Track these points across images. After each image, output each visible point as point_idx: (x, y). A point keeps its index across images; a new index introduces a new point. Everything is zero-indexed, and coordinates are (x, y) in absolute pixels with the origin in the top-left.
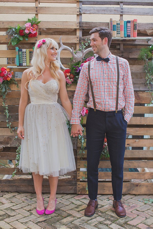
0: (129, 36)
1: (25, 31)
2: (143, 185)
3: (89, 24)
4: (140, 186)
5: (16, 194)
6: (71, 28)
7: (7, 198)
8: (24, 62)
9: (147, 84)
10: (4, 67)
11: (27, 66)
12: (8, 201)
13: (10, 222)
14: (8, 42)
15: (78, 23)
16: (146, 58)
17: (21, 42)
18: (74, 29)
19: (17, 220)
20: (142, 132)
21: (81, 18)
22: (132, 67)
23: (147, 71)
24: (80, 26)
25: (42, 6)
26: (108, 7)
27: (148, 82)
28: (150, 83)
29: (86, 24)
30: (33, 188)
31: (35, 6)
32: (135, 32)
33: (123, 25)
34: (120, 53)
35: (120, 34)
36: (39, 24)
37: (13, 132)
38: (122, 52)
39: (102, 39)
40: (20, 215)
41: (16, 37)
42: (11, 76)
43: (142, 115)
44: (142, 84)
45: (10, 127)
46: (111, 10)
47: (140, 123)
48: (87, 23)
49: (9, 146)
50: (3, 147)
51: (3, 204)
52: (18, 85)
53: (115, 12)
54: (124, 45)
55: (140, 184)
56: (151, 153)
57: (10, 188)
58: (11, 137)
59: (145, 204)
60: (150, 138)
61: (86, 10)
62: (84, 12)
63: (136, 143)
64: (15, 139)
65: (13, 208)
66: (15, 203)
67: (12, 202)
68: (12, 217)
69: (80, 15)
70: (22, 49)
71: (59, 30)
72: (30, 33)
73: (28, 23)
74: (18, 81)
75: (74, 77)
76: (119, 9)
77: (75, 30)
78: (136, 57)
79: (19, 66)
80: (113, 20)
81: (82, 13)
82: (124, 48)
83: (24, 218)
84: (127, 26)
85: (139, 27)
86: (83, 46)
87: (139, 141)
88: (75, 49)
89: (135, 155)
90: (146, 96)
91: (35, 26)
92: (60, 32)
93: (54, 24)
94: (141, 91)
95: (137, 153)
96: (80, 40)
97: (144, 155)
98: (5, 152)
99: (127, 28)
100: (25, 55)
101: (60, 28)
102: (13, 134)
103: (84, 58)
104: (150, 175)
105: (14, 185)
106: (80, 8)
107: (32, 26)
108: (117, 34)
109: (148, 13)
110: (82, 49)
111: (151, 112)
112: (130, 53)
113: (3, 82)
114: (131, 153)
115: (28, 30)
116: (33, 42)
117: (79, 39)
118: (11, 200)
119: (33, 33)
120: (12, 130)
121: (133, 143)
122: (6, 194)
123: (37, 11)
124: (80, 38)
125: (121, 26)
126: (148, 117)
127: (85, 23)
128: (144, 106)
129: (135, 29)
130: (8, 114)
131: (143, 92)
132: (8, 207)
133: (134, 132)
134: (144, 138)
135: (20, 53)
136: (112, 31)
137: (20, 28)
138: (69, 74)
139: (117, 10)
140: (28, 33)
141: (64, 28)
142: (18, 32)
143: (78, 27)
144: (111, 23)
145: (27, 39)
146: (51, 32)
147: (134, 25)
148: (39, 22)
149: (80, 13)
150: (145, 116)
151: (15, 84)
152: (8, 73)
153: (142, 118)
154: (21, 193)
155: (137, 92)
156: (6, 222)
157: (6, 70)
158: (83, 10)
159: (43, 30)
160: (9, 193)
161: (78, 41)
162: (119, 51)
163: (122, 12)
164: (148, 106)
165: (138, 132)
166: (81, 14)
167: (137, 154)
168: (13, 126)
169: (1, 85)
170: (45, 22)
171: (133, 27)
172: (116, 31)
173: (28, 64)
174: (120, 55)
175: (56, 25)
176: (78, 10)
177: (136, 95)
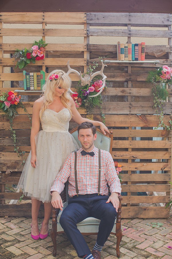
0: (136, 59)
1: (32, 54)
2: (151, 209)
3: (97, 47)
4: (148, 210)
5: (24, 219)
6: (79, 50)
7: (16, 223)
8: (32, 86)
9: (155, 107)
10: (11, 91)
11: (35, 90)
12: (17, 226)
13: (21, 248)
14: (15, 65)
15: (86, 45)
16: (154, 81)
17: (28, 65)
18: (81, 51)
19: (27, 245)
20: (150, 156)
21: (89, 41)
22: (139, 90)
23: (154, 95)
24: (88, 49)
25: (49, 28)
26: (115, 29)
27: (155, 106)
28: (158, 106)
29: (94, 46)
30: (41, 212)
31: (42, 28)
32: (143, 55)
33: (130, 48)
34: (127, 76)
35: (127, 58)
36: (46, 47)
37: (20, 156)
38: (130, 75)
40: (30, 240)
41: (23, 61)
42: (18, 100)
43: (150, 139)
44: (150, 107)
45: (17, 152)
46: (119, 32)
47: (148, 146)
49: (16, 170)
50: (11, 172)
51: (12, 229)
52: (25, 109)
53: (123, 33)
54: (132, 67)
55: (148, 208)
56: (159, 177)
57: (18, 213)
58: (18, 161)
59: (153, 228)
60: (158, 161)
61: (94, 32)
62: (91, 34)
63: (144, 166)
64: (22, 164)
65: (22, 233)
66: (24, 228)
67: (20, 228)
68: (22, 243)
69: (87, 36)
70: (30, 73)
72: (37, 56)
73: (35, 46)
74: (25, 104)
75: (82, 101)
76: (127, 31)
77: (83, 52)
78: (144, 80)
79: (27, 90)
80: (121, 43)
82: (131, 70)
83: (34, 243)
84: (135, 50)
85: (147, 49)
86: (91, 69)
87: (146, 164)
88: (83, 72)
89: (143, 179)
90: (153, 120)
91: (43, 49)
92: (67, 54)
93: (62, 47)
94: (149, 114)
95: (145, 176)
96: (87, 63)
97: (152, 179)
98: (12, 177)
99: (135, 52)
100: (33, 79)
101: (67, 50)
102: (20, 158)
103: (92, 81)
104: (158, 199)
105: (22, 209)
106: (88, 30)
107: (39, 49)
108: (125, 57)
109: (156, 36)
110: (90, 72)
111: (158, 135)
112: (138, 76)
113: (10, 106)
114: (139, 177)
115: (36, 53)
116: (41, 65)
117: (86, 61)
118: (19, 225)
119: (40, 56)
120: (20, 155)
121: (141, 167)
122: (13, 219)
123: (44, 33)
124: (88, 60)
125: (129, 49)
126: (155, 141)
127: (93, 45)
128: (152, 129)
129: (143, 52)
130: (15, 138)
131: (151, 115)
132: (17, 232)
133: (142, 156)
134: (152, 161)
135: (28, 77)
136: (120, 54)
137: (27, 51)
138: (77, 98)
139: (125, 33)
140: (35, 56)
141: (71, 50)
142: (25, 55)
143: (86, 50)
144: (119, 46)
145: (34, 63)
146: (58, 54)
147: (142, 49)
148: (47, 45)
150: (153, 140)
151: (23, 108)
152: (15, 97)
153: (150, 141)
154: (28, 218)
155: (145, 116)
156: (16, 247)
157: (13, 94)
158: (90, 32)
159: (50, 53)
160: (17, 217)
161: (85, 63)
162: (126, 74)
163: (130, 34)
164: (156, 129)
165: (146, 156)
166: (89, 36)
167: (145, 178)
168: (20, 151)
169: (9, 110)
170: (52, 44)
171: (141, 50)
172: (124, 55)
173: (36, 88)
174: (128, 78)
175: (63, 47)
176: (85, 32)
177: (144, 119)
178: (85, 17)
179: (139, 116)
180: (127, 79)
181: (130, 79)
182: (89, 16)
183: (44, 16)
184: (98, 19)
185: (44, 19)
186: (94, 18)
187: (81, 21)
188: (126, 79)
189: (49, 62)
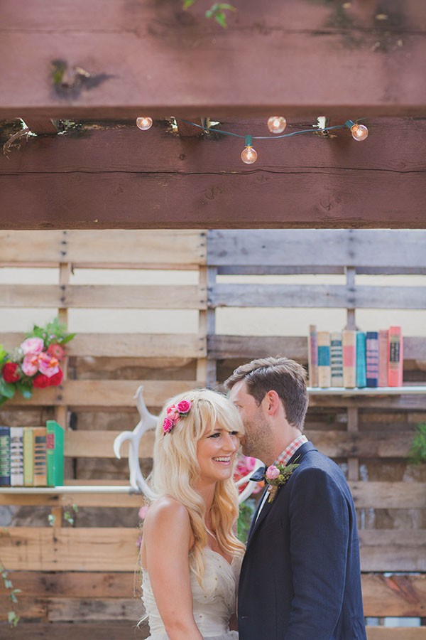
0: (372, 383)
1: (20, 367)
3: (240, 342)
6: (179, 353)
8: (16, 473)
11: (26, 487)
15: (202, 339)
17: (7, 402)
18: (188, 359)
21: (213, 323)
22: (387, 489)
24: (210, 351)
25: (82, 283)
26: (303, 285)
29: (230, 342)
31: (58, 283)
32: (394, 369)
34: (344, 442)
35: (340, 379)
36: (70, 344)
39: (260, 399)
46: (314, 294)
48: (232, 339)
53: (330, 298)
54: (361, 411)
61: (230, 296)
62: (222, 302)
69: (208, 311)
70: (11, 429)
71: (137, 363)
72: (38, 374)
73: (32, 340)
77: (193, 363)
78: (402, 453)
80: (318, 329)
81: (216, 304)
82: (359, 423)
84: (366, 351)
91: (57, 351)
92: (141, 368)
93: (122, 343)
99: (366, 357)
100: (21, 447)
101: (141, 355)
106: (210, 290)
107: (45, 350)
108: (333, 375)
112: (382, 442)
115: (35, 363)
116: (50, 403)
119: (50, 372)
123: (63, 299)
125: (350, 348)
127: (227, 339)
129: (395, 358)
135: (4, 441)
136: (318, 366)
137: (6, 357)
139: (336, 295)
140: (31, 374)
141: (153, 355)
143: (203, 354)
144: (313, 341)
145: (27, 395)
146: (110, 367)
147: (391, 347)
148: (71, 337)
149: (209, 304)
155: (407, 578)
158: (219, 295)
159: (84, 363)
162: (341, 433)
163: (352, 301)
166: (214, 309)
170: (90, 335)
171: (386, 354)
172: (328, 369)
173: (29, 481)
174: (348, 447)
175: (126, 344)
176: (203, 295)
177: (404, 588)
178: (202, 245)
179: (388, 580)
180: (344, 451)
181: (354, 449)
182: (214, 241)
183: (64, 243)
184: (245, 252)
185: (64, 254)
186: (229, 248)
187: (190, 259)
188: (340, 452)
189: (78, 393)
